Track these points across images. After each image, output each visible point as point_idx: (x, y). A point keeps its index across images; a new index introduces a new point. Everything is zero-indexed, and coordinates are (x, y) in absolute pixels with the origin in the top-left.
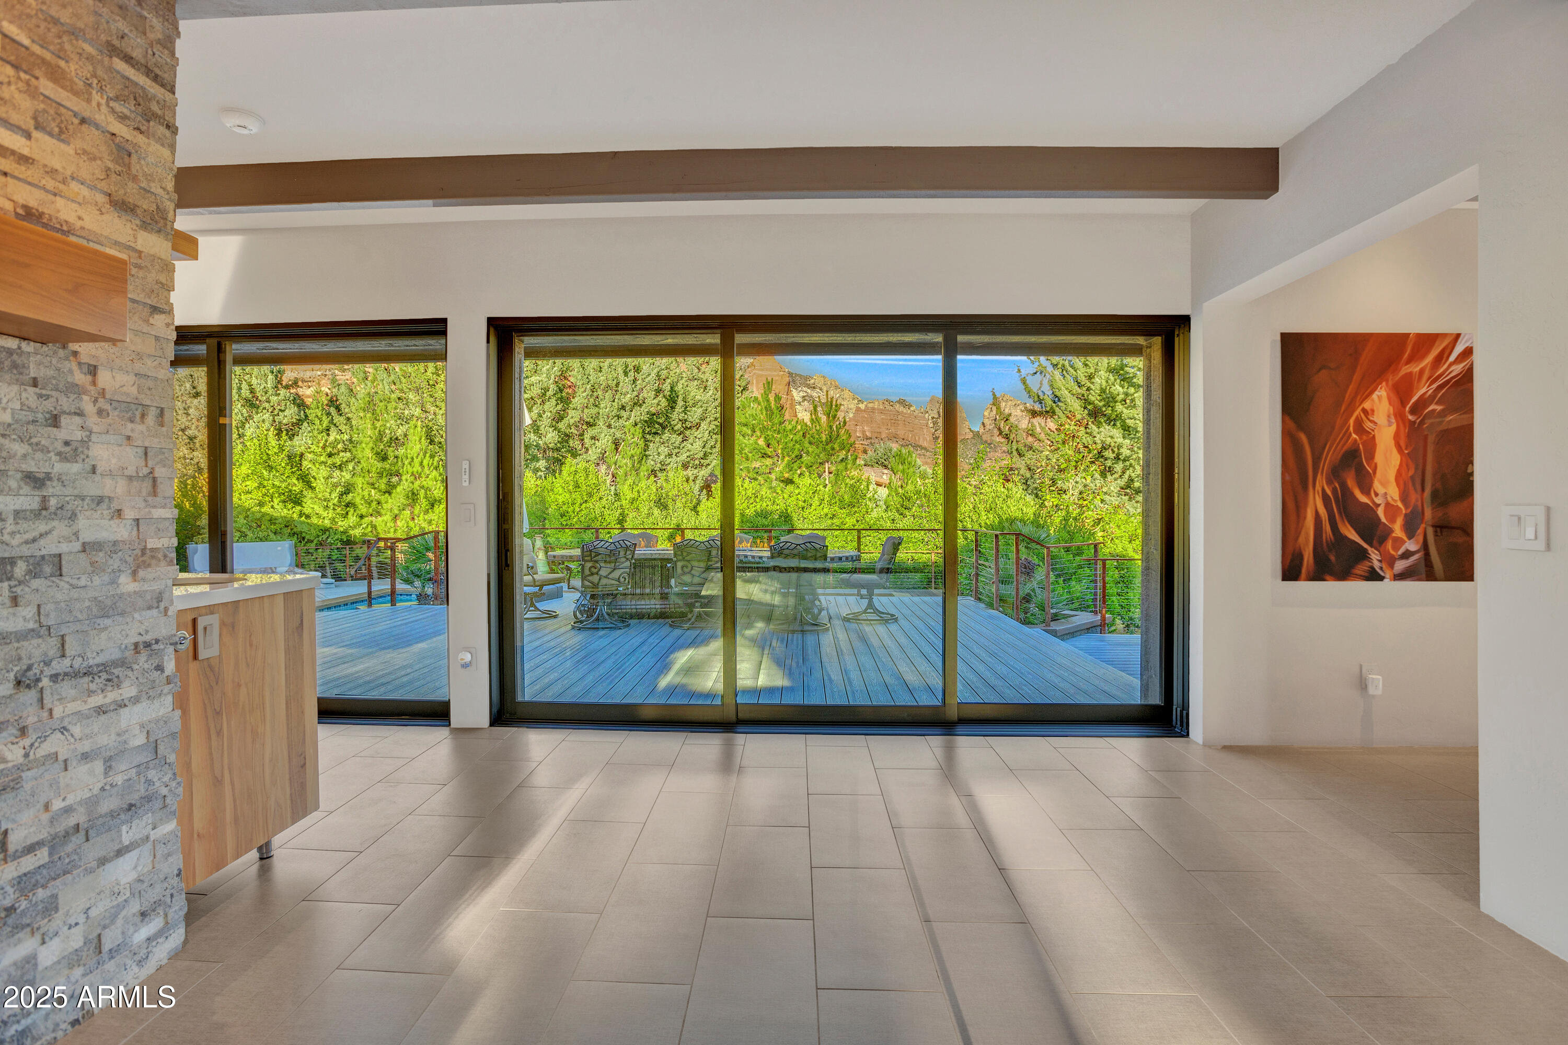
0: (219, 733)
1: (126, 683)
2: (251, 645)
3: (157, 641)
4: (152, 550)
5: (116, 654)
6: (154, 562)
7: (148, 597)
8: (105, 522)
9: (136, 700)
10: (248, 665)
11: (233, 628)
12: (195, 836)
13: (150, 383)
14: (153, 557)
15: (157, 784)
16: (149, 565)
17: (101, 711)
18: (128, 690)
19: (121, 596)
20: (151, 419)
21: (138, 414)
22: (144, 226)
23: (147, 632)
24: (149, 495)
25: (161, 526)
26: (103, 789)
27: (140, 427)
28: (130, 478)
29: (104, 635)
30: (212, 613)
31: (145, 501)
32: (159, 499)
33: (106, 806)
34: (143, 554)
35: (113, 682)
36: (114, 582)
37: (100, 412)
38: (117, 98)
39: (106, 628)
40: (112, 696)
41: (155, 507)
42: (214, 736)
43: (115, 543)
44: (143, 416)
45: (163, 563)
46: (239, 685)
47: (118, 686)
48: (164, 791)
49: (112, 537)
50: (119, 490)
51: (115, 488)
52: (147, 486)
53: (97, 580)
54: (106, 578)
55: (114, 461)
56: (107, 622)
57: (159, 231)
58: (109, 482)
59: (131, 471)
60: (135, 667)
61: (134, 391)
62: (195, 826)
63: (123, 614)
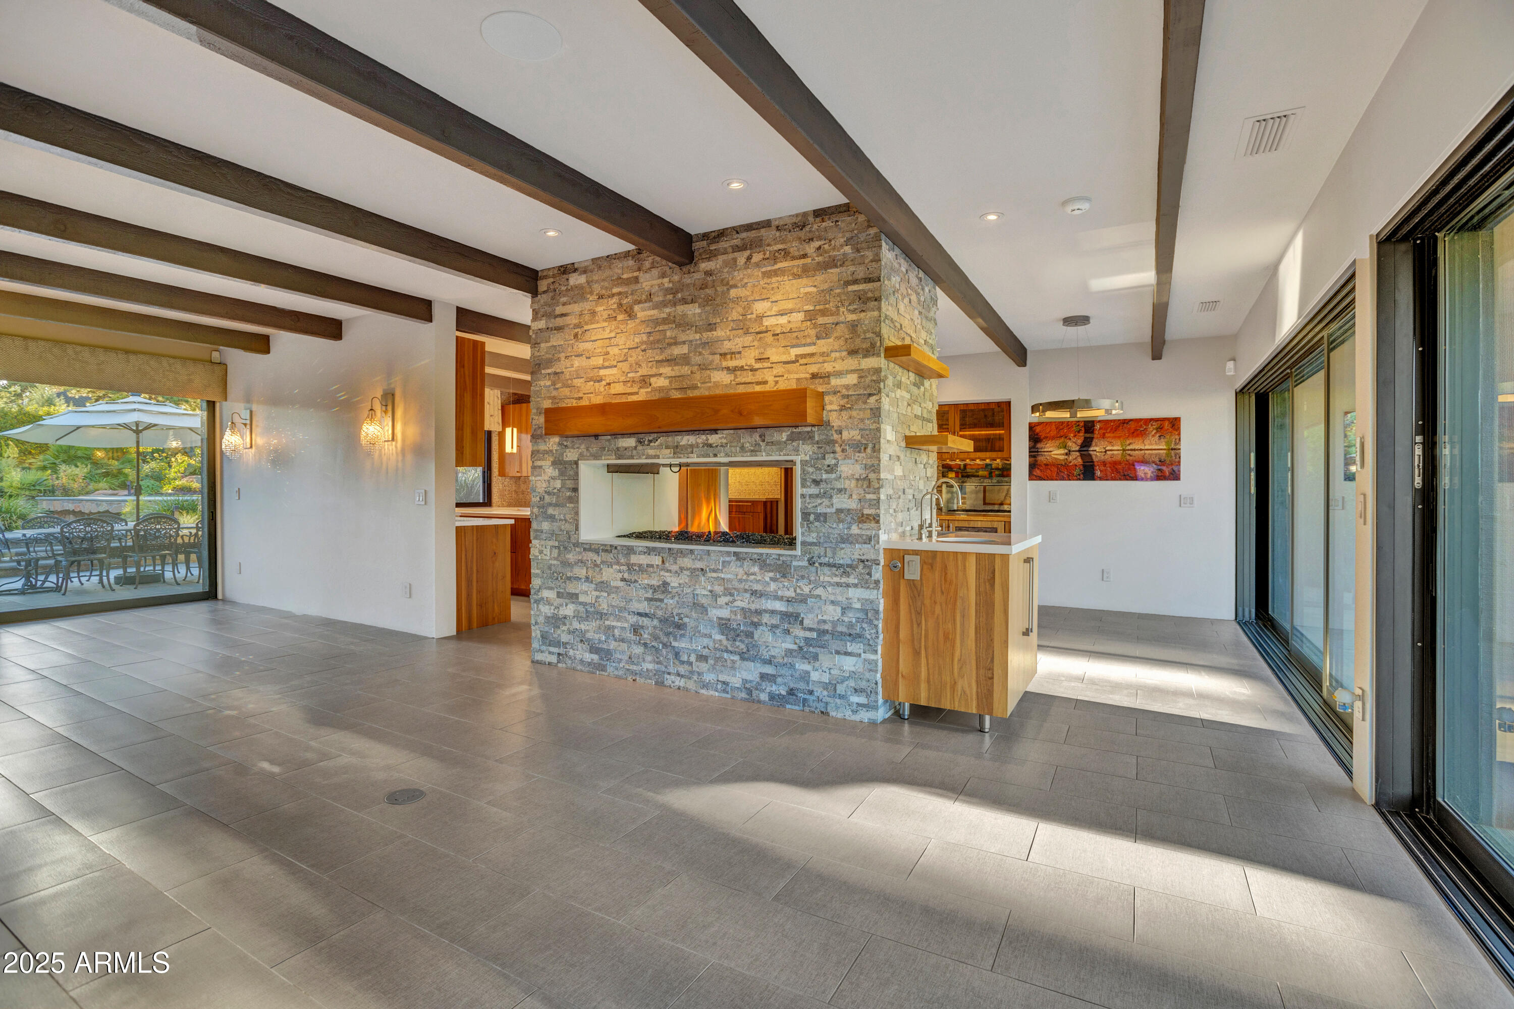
0: (919, 624)
1: (852, 576)
2: (946, 580)
3: (867, 561)
4: (867, 515)
5: (849, 562)
6: (868, 521)
7: (864, 538)
8: (845, 500)
9: (856, 586)
10: (942, 593)
11: (932, 567)
12: (900, 675)
13: (868, 432)
14: (867, 518)
15: (868, 632)
16: (865, 522)
17: (838, 584)
18: (852, 580)
19: (851, 535)
20: (869, 450)
21: (862, 448)
22: (865, 356)
23: (863, 555)
24: (867, 487)
25: (872, 503)
26: (838, 620)
27: (863, 455)
28: (857, 480)
29: (843, 551)
30: (917, 555)
31: (864, 490)
32: (871, 489)
33: (840, 629)
34: (862, 516)
35: (846, 574)
36: (849, 528)
37: (843, 451)
38: (850, 304)
39: (843, 549)
40: (844, 580)
41: (869, 493)
42: (915, 626)
43: (849, 510)
44: (865, 448)
45: (873, 522)
46: (935, 603)
47: (848, 577)
48: (869, 637)
49: (849, 507)
50: (852, 485)
51: (850, 484)
52: (866, 484)
53: (841, 526)
54: (846, 526)
55: (850, 472)
56: (843, 546)
57: (873, 355)
58: (847, 482)
59: (857, 476)
60: (857, 570)
61: (859, 437)
62: (900, 669)
63: (851, 543)
